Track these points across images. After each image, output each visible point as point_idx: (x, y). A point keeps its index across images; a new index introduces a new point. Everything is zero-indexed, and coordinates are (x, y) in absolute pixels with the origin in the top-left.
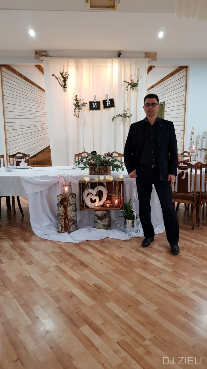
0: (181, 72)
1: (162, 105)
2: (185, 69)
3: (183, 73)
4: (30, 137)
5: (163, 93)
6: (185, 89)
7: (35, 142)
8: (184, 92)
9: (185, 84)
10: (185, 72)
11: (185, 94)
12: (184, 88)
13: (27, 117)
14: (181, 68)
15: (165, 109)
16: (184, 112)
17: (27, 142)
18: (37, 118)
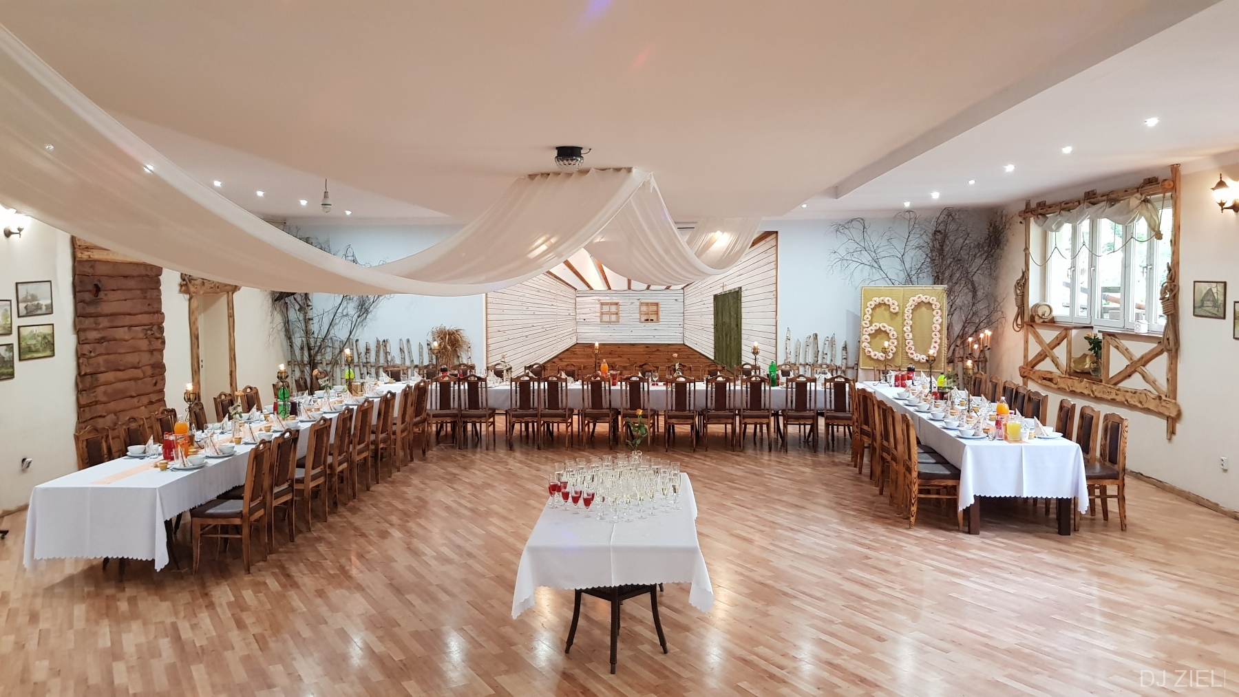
0: (768, 239)
1: (738, 292)
2: (774, 236)
3: (770, 241)
4: (525, 343)
5: (738, 273)
6: (775, 267)
7: (532, 351)
8: (774, 271)
9: (775, 259)
10: (775, 240)
11: (775, 274)
13: (520, 312)
14: (767, 235)
15: (742, 299)
16: (775, 303)
17: (520, 350)
18: (537, 313)
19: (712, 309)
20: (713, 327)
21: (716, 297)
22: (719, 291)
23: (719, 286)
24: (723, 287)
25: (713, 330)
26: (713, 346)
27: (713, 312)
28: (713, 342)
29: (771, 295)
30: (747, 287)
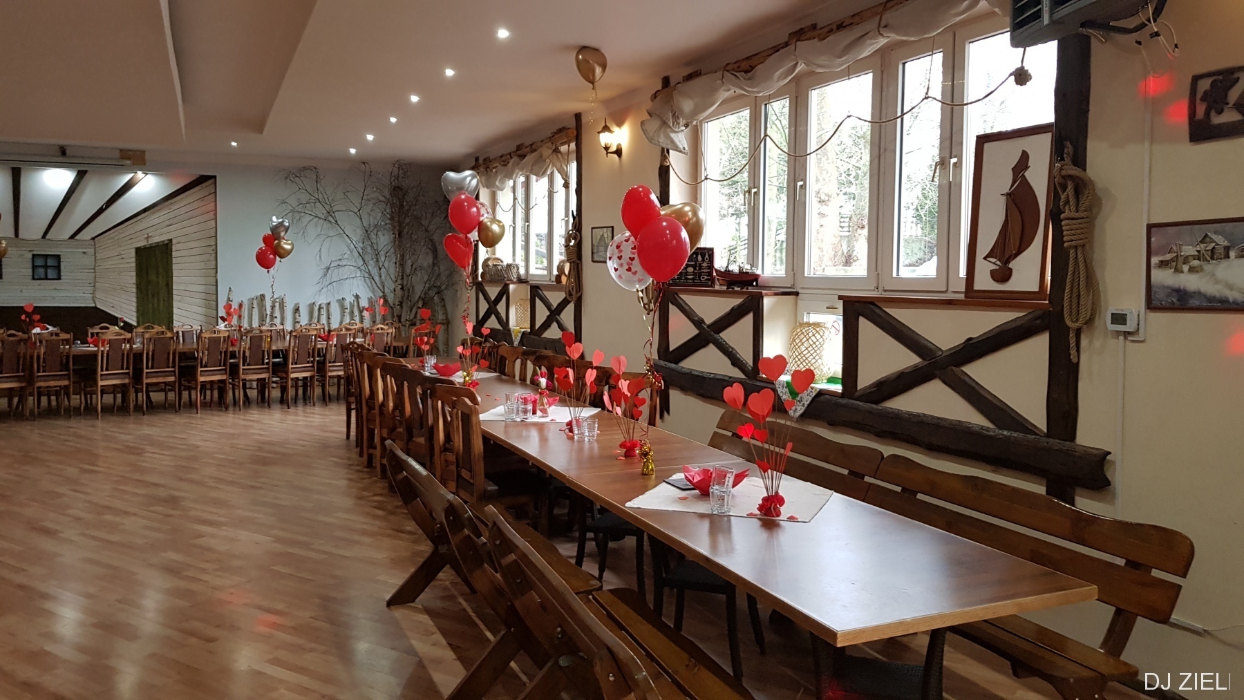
0: (204, 185)
1: (167, 245)
2: (211, 181)
3: (206, 188)
5: (167, 223)
6: (213, 217)
8: (213, 222)
9: (214, 208)
10: (213, 185)
11: (214, 226)
12: (211, 215)
14: (201, 180)
15: (174, 254)
16: (214, 259)
19: (134, 265)
20: (134, 286)
21: (138, 250)
22: (142, 244)
23: (142, 238)
24: (147, 238)
25: (134, 290)
26: (134, 309)
27: (134, 269)
28: (135, 304)
29: (210, 250)
30: (180, 239)
